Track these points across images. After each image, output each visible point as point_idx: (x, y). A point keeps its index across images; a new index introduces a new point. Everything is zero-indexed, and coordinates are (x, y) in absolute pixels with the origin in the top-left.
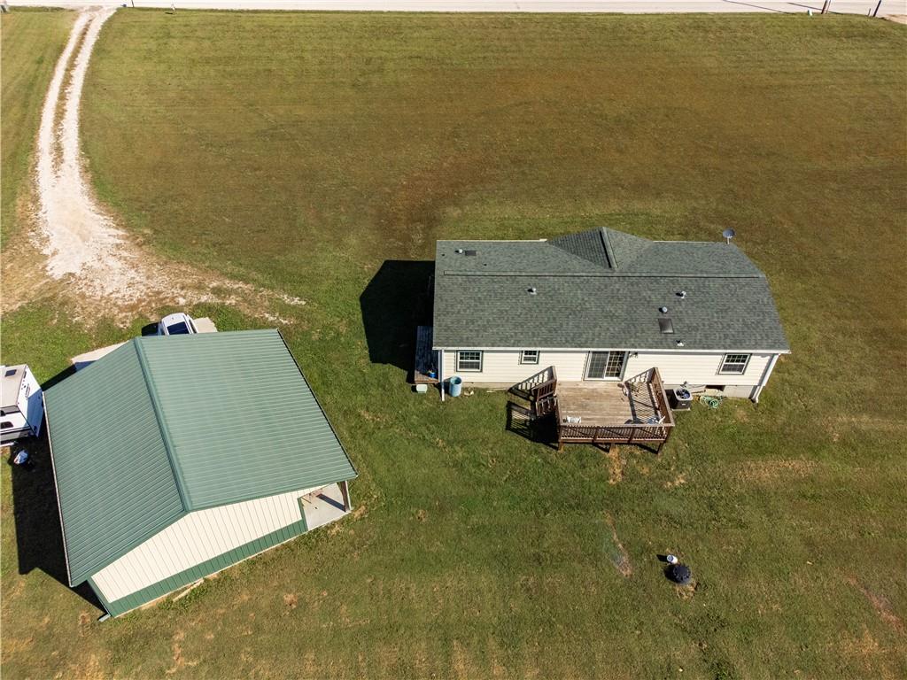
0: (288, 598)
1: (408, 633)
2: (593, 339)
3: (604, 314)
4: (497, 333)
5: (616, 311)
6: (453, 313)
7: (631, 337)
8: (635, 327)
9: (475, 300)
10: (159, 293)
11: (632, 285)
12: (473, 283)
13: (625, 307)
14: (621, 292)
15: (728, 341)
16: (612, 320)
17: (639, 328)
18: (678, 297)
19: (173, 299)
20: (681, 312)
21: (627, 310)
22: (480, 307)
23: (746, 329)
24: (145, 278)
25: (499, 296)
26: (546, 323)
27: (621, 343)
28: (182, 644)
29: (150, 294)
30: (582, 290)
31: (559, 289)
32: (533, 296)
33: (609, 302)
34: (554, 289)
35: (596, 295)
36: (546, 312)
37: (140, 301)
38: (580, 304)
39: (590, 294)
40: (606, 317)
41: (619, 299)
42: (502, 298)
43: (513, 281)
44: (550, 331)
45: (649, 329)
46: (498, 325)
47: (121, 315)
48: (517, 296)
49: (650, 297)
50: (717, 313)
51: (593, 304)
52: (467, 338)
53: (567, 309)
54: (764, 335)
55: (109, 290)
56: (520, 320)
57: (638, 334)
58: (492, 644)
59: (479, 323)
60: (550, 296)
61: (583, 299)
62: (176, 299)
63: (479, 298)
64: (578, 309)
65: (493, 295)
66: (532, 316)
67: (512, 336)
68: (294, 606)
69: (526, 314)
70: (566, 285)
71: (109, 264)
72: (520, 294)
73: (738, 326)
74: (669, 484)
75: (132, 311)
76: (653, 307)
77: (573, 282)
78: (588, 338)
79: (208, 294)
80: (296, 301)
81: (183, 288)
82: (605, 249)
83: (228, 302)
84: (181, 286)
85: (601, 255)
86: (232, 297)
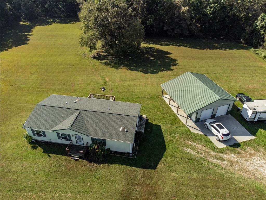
10: (246, 161)
19: (238, 157)
24: (259, 170)
29: (249, 160)
37: (251, 158)
47: (253, 152)
62: (236, 157)
75: (250, 153)
79: (225, 158)
80: (188, 150)
81: (237, 162)
82: (76, 119)
83: (214, 153)
84: (239, 163)
85: (79, 118)
86: (214, 155)
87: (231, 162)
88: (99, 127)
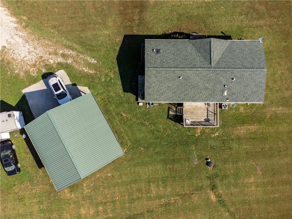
0: (109, 175)
1: (140, 181)
2: (199, 98)
3: (204, 88)
4: (167, 96)
5: (209, 86)
6: (152, 88)
7: (212, 97)
8: (214, 93)
9: (160, 82)
10: (41, 57)
11: (217, 75)
12: (159, 74)
13: (212, 85)
14: (212, 78)
15: (244, 99)
16: (207, 90)
17: (215, 94)
18: (232, 80)
19: (48, 60)
20: (231, 87)
21: (213, 86)
22: (161, 85)
23: (252, 94)
24: (33, 48)
25: (168, 79)
26: (184, 92)
27: (208, 100)
28: (86, 187)
29: (39, 58)
30: (198, 77)
31: (190, 76)
32: (180, 80)
33: (207, 82)
34: (188, 76)
35: (203, 79)
36: (184, 87)
37: (36, 62)
38: (197, 83)
39: (201, 79)
40: (205, 89)
41: (211, 81)
42: (169, 81)
43: (174, 73)
44: (185, 95)
45: (218, 94)
46: (167, 93)
47: (32, 69)
48: (174, 80)
49: (222, 80)
50: (244, 87)
51: (201, 83)
52: (156, 98)
53: (192, 85)
54: (257, 97)
55: (22, 56)
56: (175, 90)
57: (214, 96)
58: (160, 183)
59: (161, 92)
60: (187, 80)
61: (198, 81)
62: (49, 60)
63: (161, 81)
64: (196, 85)
65: (166, 79)
66: (179, 89)
67: (171, 97)
68: (111, 177)
69: (177, 88)
70: (193, 74)
71: (17, 41)
72: (176, 79)
73: (249, 92)
74: (213, 135)
75: (35, 67)
76: (222, 84)
77: (195, 73)
78: (197, 98)
79: (60, 57)
80: (93, 61)
81: (50, 54)
82: (210, 52)
83: (68, 62)
84: (49, 53)
85: (208, 56)
86: (69, 59)
87: (56, 54)
88: (183, 50)
